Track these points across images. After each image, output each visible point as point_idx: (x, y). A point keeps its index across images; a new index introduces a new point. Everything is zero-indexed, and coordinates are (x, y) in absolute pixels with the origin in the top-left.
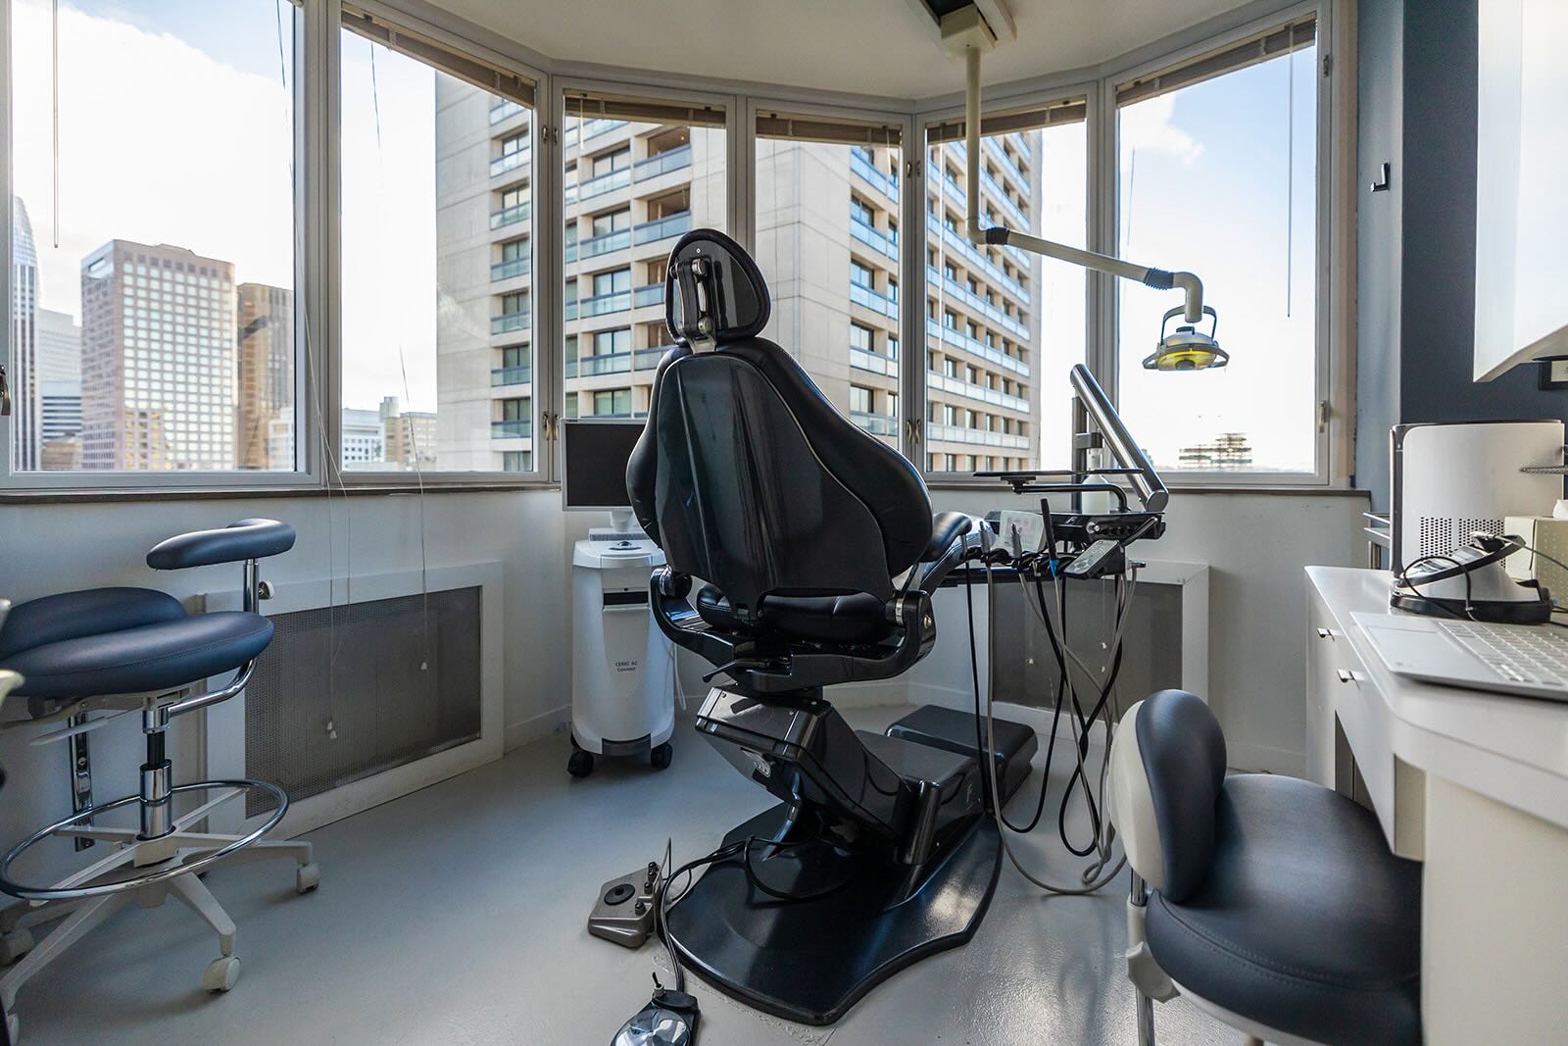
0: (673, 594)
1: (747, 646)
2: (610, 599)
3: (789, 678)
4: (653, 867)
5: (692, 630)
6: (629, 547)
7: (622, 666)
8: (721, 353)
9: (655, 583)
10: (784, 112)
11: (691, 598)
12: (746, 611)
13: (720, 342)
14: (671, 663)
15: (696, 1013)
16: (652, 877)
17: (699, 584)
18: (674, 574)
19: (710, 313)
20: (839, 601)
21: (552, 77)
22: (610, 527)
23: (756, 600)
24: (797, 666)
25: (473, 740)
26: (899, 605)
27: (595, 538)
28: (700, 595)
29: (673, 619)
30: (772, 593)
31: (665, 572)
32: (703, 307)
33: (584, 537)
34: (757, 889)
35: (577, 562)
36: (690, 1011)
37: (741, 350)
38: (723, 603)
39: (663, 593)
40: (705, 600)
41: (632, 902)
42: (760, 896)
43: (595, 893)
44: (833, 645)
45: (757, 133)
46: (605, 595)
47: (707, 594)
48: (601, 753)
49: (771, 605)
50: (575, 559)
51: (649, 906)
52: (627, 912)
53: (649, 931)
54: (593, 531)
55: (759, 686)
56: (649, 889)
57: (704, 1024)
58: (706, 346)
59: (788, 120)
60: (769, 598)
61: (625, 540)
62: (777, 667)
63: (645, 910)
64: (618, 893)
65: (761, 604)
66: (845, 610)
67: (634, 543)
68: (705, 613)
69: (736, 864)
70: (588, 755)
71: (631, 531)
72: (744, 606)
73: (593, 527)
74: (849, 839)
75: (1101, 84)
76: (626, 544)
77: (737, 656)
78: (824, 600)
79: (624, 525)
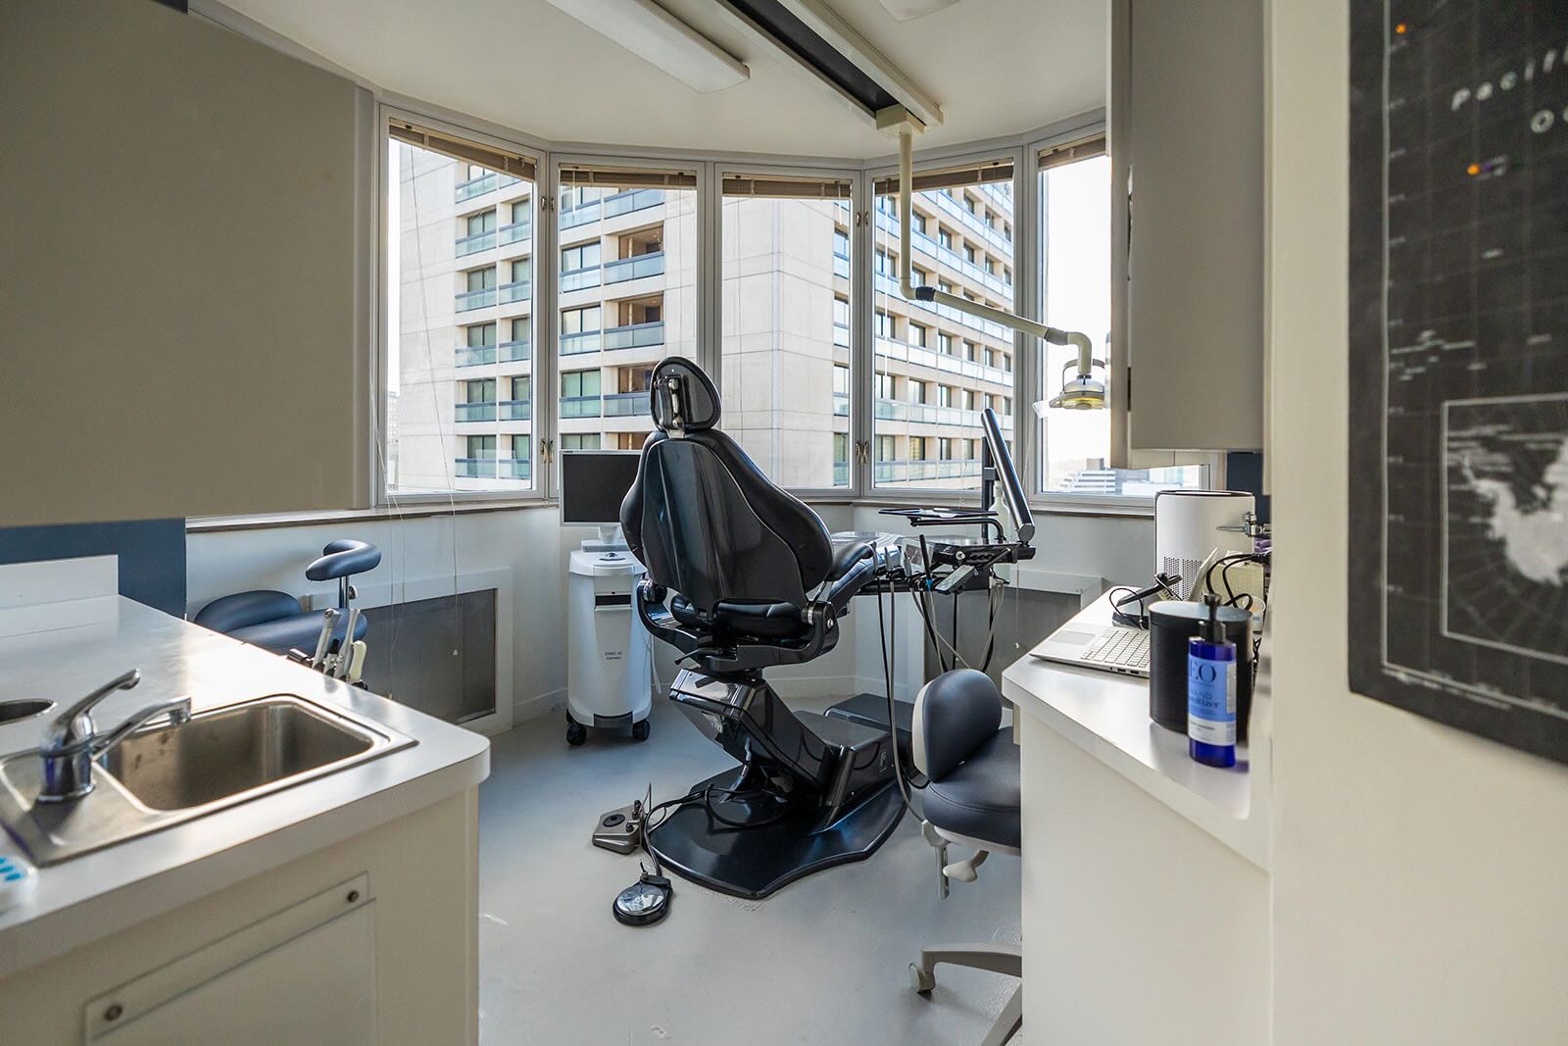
0: (653, 600)
1: (708, 639)
2: (600, 600)
3: (736, 663)
4: (638, 803)
5: (667, 627)
6: (615, 558)
7: (611, 656)
8: (688, 439)
9: (640, 591)
10: (747, 174)
11: (667, 603)
12: (705, 614)
13: (687, 431)
14: (649, 654)
15: (670, 889)
16: (637, 809)
17: (672, 593)
18: (654, 586)
19: (681, 413)
20: (772, 607)
21: (549, 154)
22: (597, 538)
23: (712, 607)
24: (742, 655)
25: (489, 714)
26: (810, 611)
27: (588, 549)
28: (673, 601)
29: (653, 618)
30: (723, 602)
31: (647, 583)
32: (676, 410)
33: (577, 548)
34: (716, 821)
35: (573, 569)
36: (666, 887)
37: (701, 439)
38: (690, 607)
39: (646, 599)
40: (676, 605)
41: (624, 824)
42: (718, 824)
43: (596, 821)
44: (767, 639)
45: (724, 192)
46: (597, 597)
47: (679, 600)
48: (592, 725)
49: (723, 609)
50: (571, 566)
51: (636, 827)
52: (621, 830)
53: (637, 843)
54: (584, 543)
55: (714, 667)
56: (636, 816)
57: (675, 896)
58: (678, 434)
59: (750, 181)
60: (721, 605)
61: (611, 550)
62: (727, 654)
63: (633, 829)
64: (614, 819)
65: (716, 608)
66: (775, 615)
67: (619, 554)
68: (677, 614)
69: (699, 806)
70: (582, 728)
71: (615, 543)
72: (704, 611)
73: (585, 539)
74: (786, 790)
75: (1026, 149)
76: (612, 555)
77: (699, 646)
78: (758, 608)
79: (610, 538)
